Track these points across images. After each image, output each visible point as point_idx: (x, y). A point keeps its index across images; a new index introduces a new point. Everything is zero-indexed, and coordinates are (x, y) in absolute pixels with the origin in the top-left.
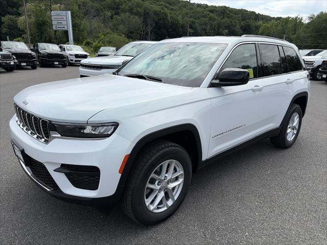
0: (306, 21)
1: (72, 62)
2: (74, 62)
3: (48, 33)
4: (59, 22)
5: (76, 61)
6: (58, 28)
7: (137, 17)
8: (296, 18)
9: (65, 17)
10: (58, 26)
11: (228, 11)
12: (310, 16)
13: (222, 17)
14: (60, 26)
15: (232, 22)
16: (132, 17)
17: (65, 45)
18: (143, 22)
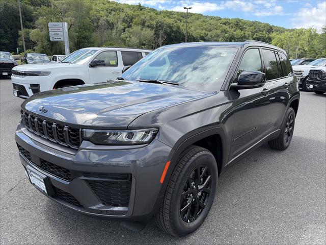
0: (320, 32)
3: (59, 45)
4: (55, 33)
6: (55, 39)
7: (149, 30)
8: (311, 29)
9: (61, 29)
10: (55, 37)
11: (240, 23)
13: (235, 29)
14: (57, 37)
15: (244, 33)
16: (144, 29)
17: (57, 56)
18: (155, 34)
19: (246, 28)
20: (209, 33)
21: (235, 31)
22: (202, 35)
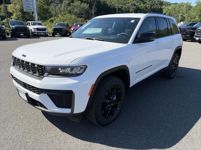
1: (35, 33)
2: (36, 33)
4: (28, 6)
5: (38, 33)
6: (27, 10)
7: (85, 4)
8: (187, 3)
9: (31, 3)
12: (197, 1)
15: (146, 6)
16: (82, 4)
17: (30, 22)
18: (89, 7)
19: (146, 2)
20: (124, 6)
21: (140, 4)
22: (119, 7)
